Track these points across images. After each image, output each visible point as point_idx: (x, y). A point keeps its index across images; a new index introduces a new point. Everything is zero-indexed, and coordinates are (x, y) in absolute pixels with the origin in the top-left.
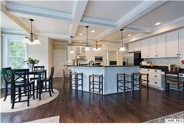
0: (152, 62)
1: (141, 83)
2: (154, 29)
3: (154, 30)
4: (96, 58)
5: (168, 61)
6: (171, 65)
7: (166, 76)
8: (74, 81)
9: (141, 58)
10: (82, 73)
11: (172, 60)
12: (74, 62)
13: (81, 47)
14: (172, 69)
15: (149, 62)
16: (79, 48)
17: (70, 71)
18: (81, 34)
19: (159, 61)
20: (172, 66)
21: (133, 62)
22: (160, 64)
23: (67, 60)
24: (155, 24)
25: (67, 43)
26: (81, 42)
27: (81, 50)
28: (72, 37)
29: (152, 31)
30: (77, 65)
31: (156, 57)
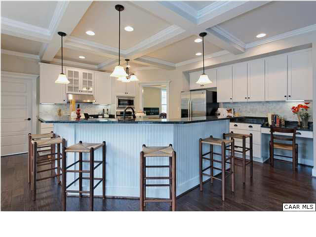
0: (235, 110)
1: (234, 153)
2: (247, 46)
3: (248, 49)
4: (119, 101)
5: (264, 107)
6: (272, 115)
7: (273, 137)
8: (75, 171)
9: (218, 102)
10: (104, 142)
11: (271, 106)
12: (60, 111)
13: (81, 72)
14: (274, 122)
15: (231, 110)
16: (76, 73)
17: (54, 136)
18: (90, 33)
19: (249, 107)
20: (274, 117)
21: (205, 110)
22: (251, 113)
23: (38, 103)
24: (257, 35)
25: (38, 57)
26: (82, 57)
27: (81, 78)
28: (62, 34)
29: (245, 49)
30: (79, 117)
31: (246, 100)
